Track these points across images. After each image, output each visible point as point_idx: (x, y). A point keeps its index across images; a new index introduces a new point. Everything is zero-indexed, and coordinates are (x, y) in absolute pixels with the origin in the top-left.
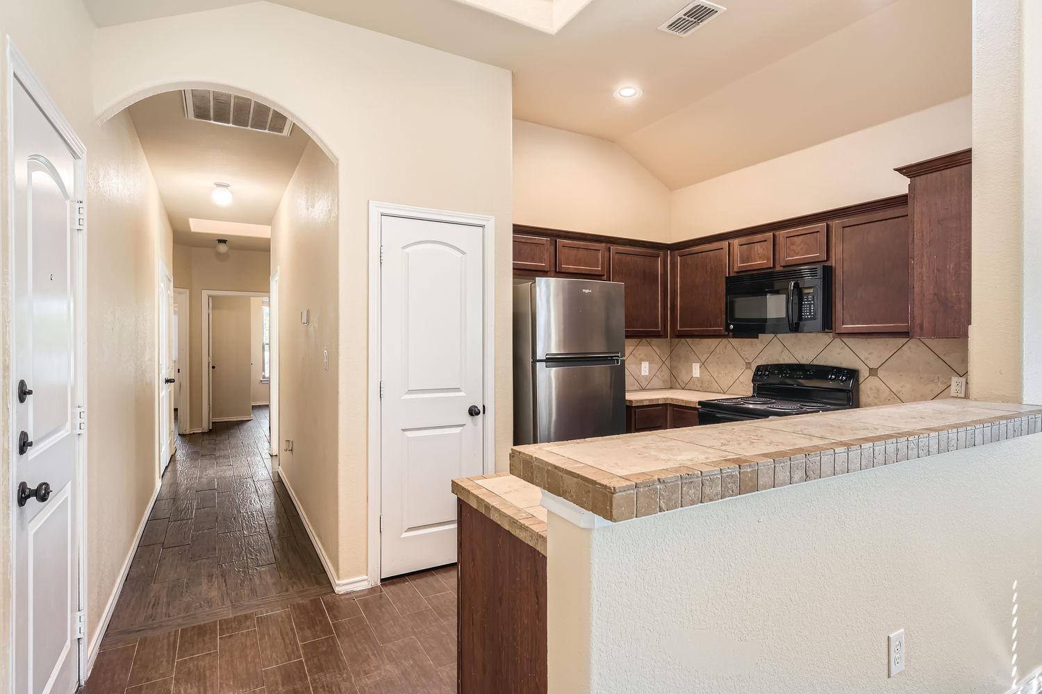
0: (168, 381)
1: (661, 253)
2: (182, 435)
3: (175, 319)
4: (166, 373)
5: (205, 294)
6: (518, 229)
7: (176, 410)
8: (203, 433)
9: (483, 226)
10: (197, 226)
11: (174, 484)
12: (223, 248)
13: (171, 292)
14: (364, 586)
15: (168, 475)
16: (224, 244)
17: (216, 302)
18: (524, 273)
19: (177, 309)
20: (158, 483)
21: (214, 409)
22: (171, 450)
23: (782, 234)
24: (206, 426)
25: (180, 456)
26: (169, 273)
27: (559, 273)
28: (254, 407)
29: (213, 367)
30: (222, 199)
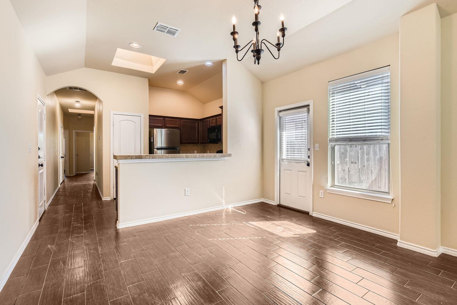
0: (62, 157)
1: (197, 121)
2: (67, 177)
3: (64, 140)
4: (61, 155)
5: (74, 131)
6: (150, 116)
7: (64, 171)
8: (73, 176)
9: (140, 116)
10: (70, 111)
11: (64, 188)
12: (79, 117)
13: (63, 131)
14: (109, 199)
15: (62, 184)
16: (80, 116)
17: (78, 134)
18: (152, 127)
19: (64, 136)
20: (59, 185)
21: (77, 169)
22: (63, 179)
23: (217, 118)
24: (74, 174)
25: (65, 180)
26: (62, 125)
27: (165, 127)
28: (91, 170)
29: (77, 155)
30: (78, 105)
